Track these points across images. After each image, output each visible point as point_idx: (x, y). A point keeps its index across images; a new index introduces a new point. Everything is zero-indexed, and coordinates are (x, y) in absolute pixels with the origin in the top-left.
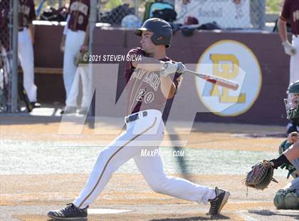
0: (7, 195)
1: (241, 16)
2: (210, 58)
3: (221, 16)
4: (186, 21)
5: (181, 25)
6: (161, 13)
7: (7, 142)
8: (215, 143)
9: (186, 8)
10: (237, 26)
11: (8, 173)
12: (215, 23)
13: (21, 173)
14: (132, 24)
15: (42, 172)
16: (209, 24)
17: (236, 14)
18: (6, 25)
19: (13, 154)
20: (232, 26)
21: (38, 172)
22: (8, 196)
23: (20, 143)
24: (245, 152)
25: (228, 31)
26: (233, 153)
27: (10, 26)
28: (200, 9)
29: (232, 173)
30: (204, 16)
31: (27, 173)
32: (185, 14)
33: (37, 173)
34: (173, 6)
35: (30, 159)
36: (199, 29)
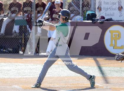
1: (121, 16)
2: (110, 32)
3: (114, 16)
4: (100, 18)
5: (98, 19)
6: (90, 15)
7: (31, 65)
8: (112, 65)
9: (100, 13)
10: (120, 20)
11: (32, 77)
12: (111, 18)
14: (79, 19)
16: (109, 19)
17: (120, 15)
18: (31, 20)
19: (34, 70)
20: (118, 20)
23: (36, 65)
25: (117, 22)
26: (119, 68)
27: (32, 21)
28: (106, 13)
30: (107, 16)
32: (100, 15)
34: (95, 12)
36: (105, 21)
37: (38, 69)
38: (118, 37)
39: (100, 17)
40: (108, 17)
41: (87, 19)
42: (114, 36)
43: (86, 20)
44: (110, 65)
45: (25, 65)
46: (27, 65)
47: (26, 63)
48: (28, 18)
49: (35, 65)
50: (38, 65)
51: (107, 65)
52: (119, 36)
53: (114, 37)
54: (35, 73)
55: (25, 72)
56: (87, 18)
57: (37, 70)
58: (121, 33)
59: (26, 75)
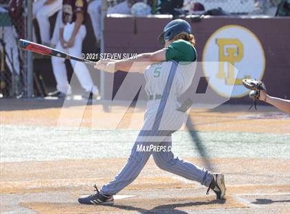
0: (16, 182)
2: (216, 43)
4: (193, 8)
5: (187, 11)
10: (241, 11)
11: (19, 160)
12: (220, 9)
13: (31, 159)
14: (141, 11)
15: (52, 158)
16: (215, 10)
19: (26, 141)
20: (236, 11)
21: (49, 158)
22: (17, 184)
23: (34, 129)
24: (247, 134)
25: (232, 17)
29: (233, 156)
30: (210, 1)
31: (38, 159)
33: (47, 160)
35: (41, 146)
36: (205, 14)
37: (36, 139)
38: (236, 55)
39: (193, 5)
40: (211, 4)
41: (160, 10)
42: (227, 52)
43: (158, 12)
44: (215, 125)
45: (6, 129)
46: (10, 129)
47: (9, 123)
48: (13, 9)
49: (30, 128)
50: (38, 129)
51: (209, 125)
52: (238, 53)
53: (226, 54)
54: (29, 149)
55: (4, 148)
56: (159, 8)
57: (34, 141)
58: (242, 46)
59: (5, 156)
